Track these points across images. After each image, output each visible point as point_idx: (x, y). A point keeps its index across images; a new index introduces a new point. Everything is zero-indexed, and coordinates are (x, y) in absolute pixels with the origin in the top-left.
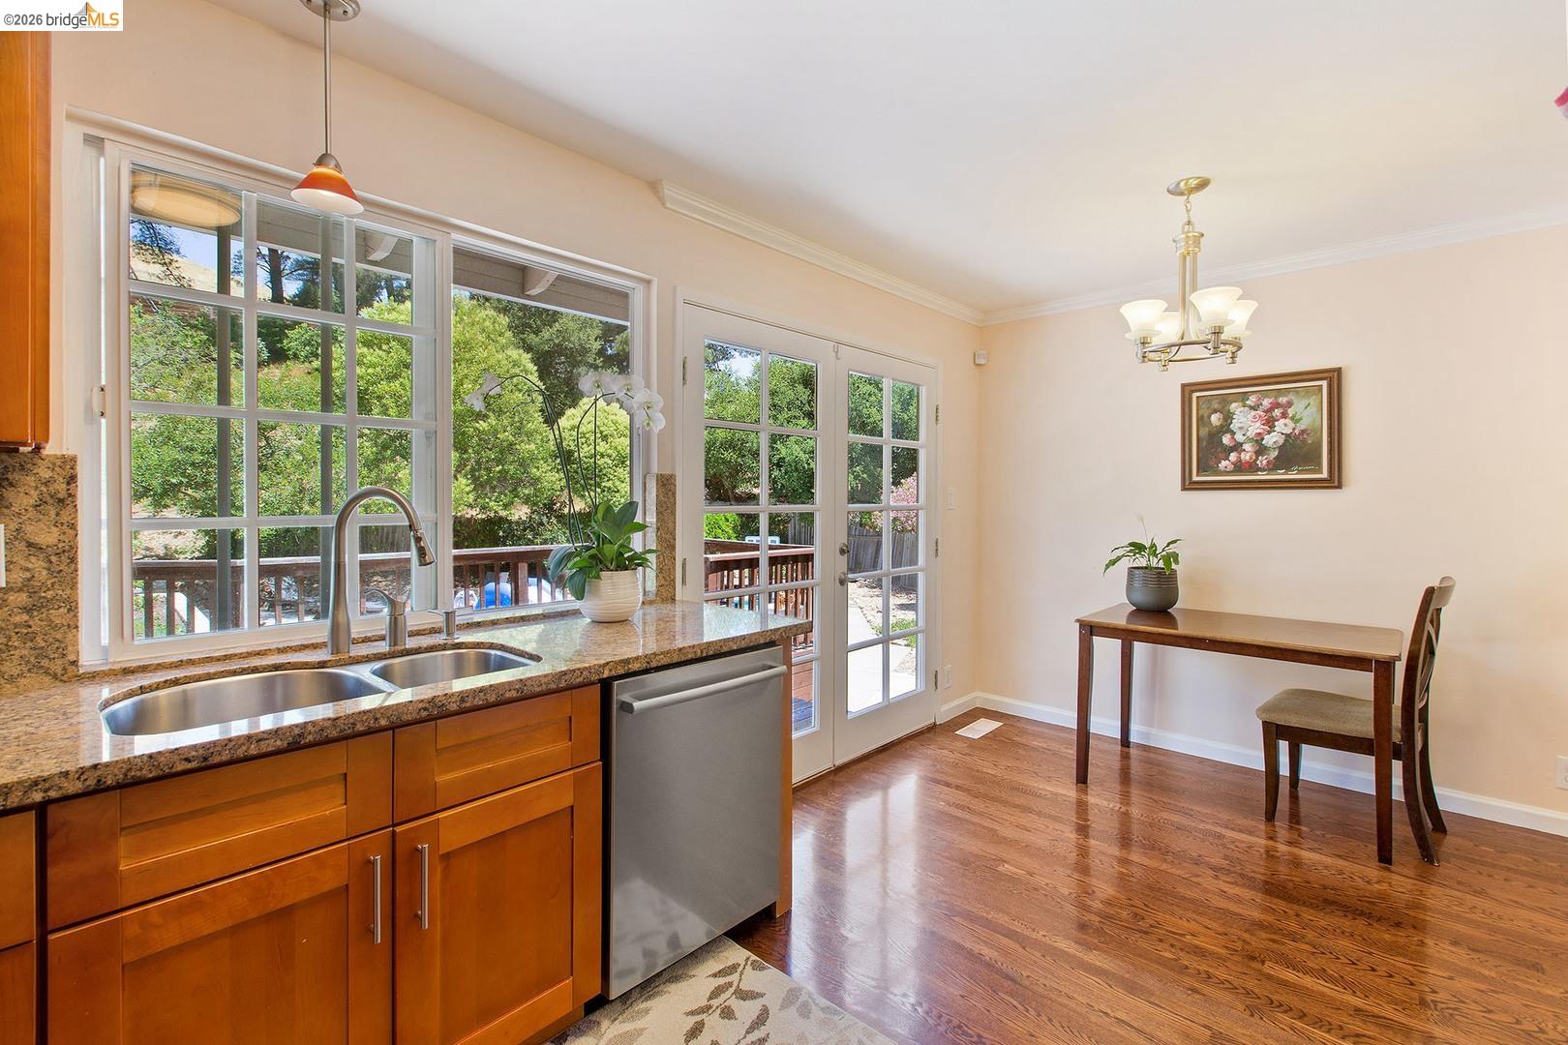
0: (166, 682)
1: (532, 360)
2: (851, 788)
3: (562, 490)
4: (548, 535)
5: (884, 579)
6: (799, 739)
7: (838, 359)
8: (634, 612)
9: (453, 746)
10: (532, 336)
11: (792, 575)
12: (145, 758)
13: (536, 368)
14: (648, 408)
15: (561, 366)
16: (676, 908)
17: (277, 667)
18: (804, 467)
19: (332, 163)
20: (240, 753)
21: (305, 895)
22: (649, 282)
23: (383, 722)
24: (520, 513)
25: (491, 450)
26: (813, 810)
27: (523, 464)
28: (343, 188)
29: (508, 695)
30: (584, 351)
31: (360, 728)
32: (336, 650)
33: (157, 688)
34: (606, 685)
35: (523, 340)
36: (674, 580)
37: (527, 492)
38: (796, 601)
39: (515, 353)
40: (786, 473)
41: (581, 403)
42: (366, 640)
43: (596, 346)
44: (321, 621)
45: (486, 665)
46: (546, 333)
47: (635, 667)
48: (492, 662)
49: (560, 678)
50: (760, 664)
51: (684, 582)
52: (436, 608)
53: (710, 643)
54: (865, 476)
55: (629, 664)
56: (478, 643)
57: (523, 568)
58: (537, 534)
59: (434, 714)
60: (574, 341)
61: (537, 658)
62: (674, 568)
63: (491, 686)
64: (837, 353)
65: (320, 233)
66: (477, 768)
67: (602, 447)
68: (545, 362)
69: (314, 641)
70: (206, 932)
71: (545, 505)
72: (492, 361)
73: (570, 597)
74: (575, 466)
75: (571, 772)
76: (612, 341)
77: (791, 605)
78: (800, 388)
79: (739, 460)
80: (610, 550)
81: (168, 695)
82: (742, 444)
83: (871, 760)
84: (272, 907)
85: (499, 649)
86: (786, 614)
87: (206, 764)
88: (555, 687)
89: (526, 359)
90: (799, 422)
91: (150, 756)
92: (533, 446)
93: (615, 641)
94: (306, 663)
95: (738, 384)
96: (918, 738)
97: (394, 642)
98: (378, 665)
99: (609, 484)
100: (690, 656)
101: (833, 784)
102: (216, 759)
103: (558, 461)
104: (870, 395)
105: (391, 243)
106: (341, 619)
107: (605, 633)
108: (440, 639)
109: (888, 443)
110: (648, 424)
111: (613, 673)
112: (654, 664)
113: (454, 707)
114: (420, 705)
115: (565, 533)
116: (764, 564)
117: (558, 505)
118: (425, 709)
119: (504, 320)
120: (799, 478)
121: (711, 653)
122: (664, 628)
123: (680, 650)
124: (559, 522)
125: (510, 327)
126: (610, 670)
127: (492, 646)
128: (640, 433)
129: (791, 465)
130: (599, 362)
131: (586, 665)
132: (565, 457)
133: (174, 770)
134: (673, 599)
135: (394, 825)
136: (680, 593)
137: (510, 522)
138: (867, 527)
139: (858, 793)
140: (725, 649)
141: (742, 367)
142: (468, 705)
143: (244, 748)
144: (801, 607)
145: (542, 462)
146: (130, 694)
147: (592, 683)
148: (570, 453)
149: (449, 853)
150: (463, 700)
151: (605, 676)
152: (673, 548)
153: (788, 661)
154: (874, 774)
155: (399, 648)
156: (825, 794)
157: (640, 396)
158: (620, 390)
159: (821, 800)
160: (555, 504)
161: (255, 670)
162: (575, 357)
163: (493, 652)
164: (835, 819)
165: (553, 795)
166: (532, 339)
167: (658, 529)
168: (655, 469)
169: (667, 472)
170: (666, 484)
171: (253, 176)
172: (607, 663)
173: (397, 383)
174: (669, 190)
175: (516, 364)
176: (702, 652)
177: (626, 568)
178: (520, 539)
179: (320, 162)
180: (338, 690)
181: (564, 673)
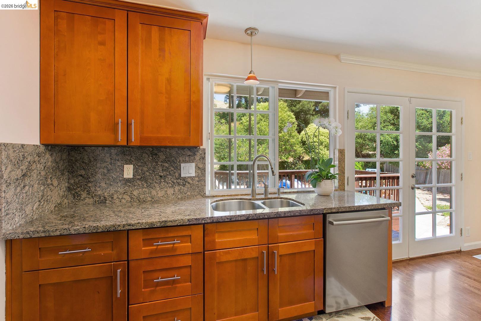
0: (220, 200)
1: (294, 114)
2: (417, 268)
3: (303, 153)
4: (298, 167)
5: (433, 188)
6: (396, 245)
7: (411, 103)
8: (331, 193)
9: (282, 226)
10: (294, 107)
11: (388, 184)
12: (220, 217)
13: (295, 117)
14: (336, 128)
15: (302, 116)
16: (346, 292)
17: (241, 199)
18: (391, 144)
19: (253, 73)
20: (237, 219)
21: (249, 257)
22: (335, 88)
23: (266, 217)
24: (291, 160)
25: (282, 141)
26: (400, 272)
27: (291, 146)
28: (255, 78)
29: (297, 214)
30: (309, 110)
31: (261, 217)
32: (253, 196)
33: (219, 201)
34: (325, 215)
35: (291, 109)
36: (344, 184)
37: (292, 154)
38: (389, 193)
39: (289, 113)
40: (383, 146)
41: (308, 126)
42: (259, 194)
43: (313, 108)
44: (249, 189)
45: (289, 205)
46: (298, 106)
47: (334, 211)
48: (290, 204)
49: (311, 211)
50: (379, 215)
51: (348, 184)
52: (275, 187)
53: (360, 206)
54: (420, 146)
55: (332, 209)
56: (286, 198)
57: (293, 177)
58: (295, 166)
59: (278, 216)
60: (306, 107)
61: (304, 205)
62: (344, 180)
63: (292, 211)
64: (410, 101)
65: (249, 90)
66: (288, 233)
67: (315, 139)
68: (297, 115)
69: (248, 193)
70: (231, 260)
71: (298, 158)
72: (283, 116)
73: (311, 186)
74: (306, 146)
75: (314, 240)
76: (318, 106)
77: (387, 195)
78: (389, 115)
79: (363, 142)
80: (324, 173)
81: (222, 203)
82: (365, 136)
83: (426, 259)
84: (243, 258)
85: (292, 200)
86: (385, 198)
87: (231, 220)
88: (309, 214)
89: (292, 114)
90: (389, 127)
91: (221, 217)
92: (294, 140)
93: (326, 202)
94: (247, 199)
95: (363, 116)
96: (451, 255)
97: (266, 196)
98: (262, 201)
99: (317, 151)
100: (353, 210)
101: (409, 264)
102: (232, 220)
103: (302, 144)
104: (423, 114)
105: (262, 89)
106: (254, 188)
107: (323, 199)
108: (276, 196)
109: (435, 134)
110: (336, 133)
111: (327, 212)
112: (340, 211)
113: (283, 215)
114: (275, 214)
115: (304, 166)
116: (378, 179)
117: (302, 157)
118: (276, 215)
119: (286, 104)
120: (389, 148)
121: (360, 209)
122: (341, 199)
123: (349, 207)
124: (302, 163)
125: (287, 106)
126: (326, 211)
127: (290, 199)
128: (333, 136)
129: (385, 143)
130: (314, 113)
131: (319, 208)
132: (303, 143)
133: (225, 221)
134: (344, 190)
135: (268, 244)
136: (346, 188)
137: (288, 162)
138: (421, 166)
139: (420, 270)
140: (365, 209)
141: (365, 109)
142: (286, 215)
143: (238, 218)
144: (391, 196)
145: (297, 145)
146: (215, 202)
147: (320, 214)
148: (305, 142)
149: (281, 255)
150: (285, 214)
151: (324, 212)
152: (344, 173)
153: (390, 215)
154: (429, 265)
155: (266, 197)
156: (405, 267)
157: (333, 125)
158: (327, 123)
159: (403, 269)
160: (301, 157)
161: (236, 199)
162: (306, 112)
163: (291, 201)
164: (410, 277)
165: (309, 246)
166: (294, 108)
167: (339, 167)
168: (338, 147)
169: (342, 148)
170: (342, 152)
171: (237, 80)
172: (325, 208)
173: (259, 125)
174: (342, 57)
175: (289, 116)
176: (357, 209)
177: (329, 179)
178: (290, 167)
179: (250, 73)
180: (254, 207)
181: (312, 210)
